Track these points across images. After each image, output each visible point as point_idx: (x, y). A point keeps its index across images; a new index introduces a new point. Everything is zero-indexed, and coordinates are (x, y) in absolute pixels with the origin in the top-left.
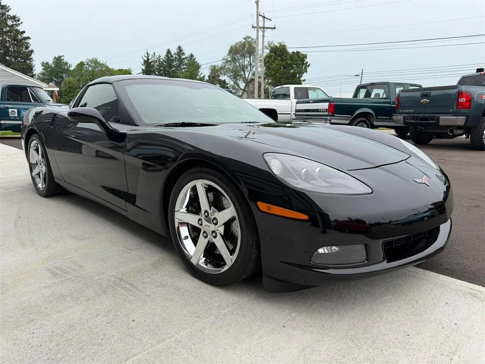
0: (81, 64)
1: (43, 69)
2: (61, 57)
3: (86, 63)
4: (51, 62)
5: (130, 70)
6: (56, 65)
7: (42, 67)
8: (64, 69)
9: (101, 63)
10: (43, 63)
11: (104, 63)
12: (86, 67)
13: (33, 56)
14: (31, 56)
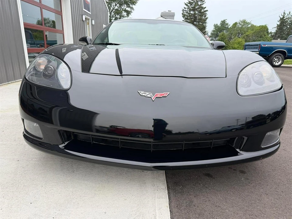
0: (236, 24)
1: (214, 28)
2: (225, 20)
3: (238, 23)
4: (219, 24)
5: (266, 25)
6: (222, 26)
7: (214, 27)
8: (225, 28)
9: (248, 22)
10: (215, 25)
11: (249, 22)
12: (238, 25)
13: (207, 21)
14: (206, 21)
